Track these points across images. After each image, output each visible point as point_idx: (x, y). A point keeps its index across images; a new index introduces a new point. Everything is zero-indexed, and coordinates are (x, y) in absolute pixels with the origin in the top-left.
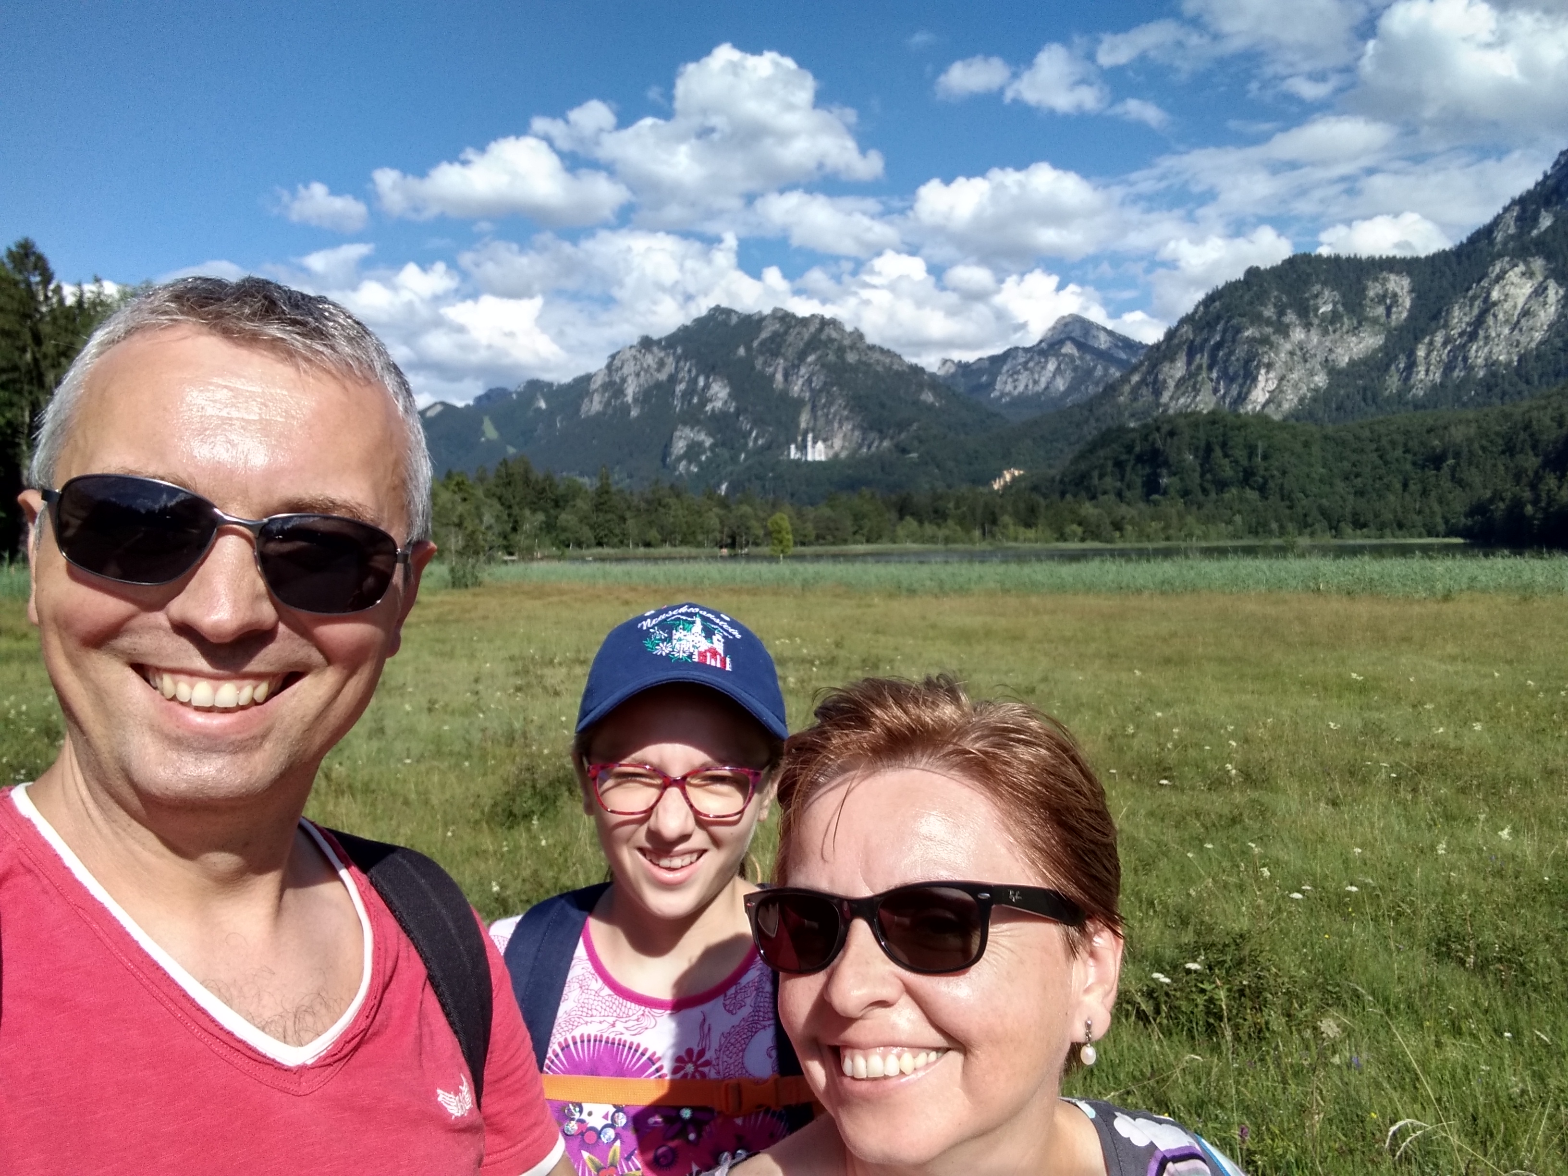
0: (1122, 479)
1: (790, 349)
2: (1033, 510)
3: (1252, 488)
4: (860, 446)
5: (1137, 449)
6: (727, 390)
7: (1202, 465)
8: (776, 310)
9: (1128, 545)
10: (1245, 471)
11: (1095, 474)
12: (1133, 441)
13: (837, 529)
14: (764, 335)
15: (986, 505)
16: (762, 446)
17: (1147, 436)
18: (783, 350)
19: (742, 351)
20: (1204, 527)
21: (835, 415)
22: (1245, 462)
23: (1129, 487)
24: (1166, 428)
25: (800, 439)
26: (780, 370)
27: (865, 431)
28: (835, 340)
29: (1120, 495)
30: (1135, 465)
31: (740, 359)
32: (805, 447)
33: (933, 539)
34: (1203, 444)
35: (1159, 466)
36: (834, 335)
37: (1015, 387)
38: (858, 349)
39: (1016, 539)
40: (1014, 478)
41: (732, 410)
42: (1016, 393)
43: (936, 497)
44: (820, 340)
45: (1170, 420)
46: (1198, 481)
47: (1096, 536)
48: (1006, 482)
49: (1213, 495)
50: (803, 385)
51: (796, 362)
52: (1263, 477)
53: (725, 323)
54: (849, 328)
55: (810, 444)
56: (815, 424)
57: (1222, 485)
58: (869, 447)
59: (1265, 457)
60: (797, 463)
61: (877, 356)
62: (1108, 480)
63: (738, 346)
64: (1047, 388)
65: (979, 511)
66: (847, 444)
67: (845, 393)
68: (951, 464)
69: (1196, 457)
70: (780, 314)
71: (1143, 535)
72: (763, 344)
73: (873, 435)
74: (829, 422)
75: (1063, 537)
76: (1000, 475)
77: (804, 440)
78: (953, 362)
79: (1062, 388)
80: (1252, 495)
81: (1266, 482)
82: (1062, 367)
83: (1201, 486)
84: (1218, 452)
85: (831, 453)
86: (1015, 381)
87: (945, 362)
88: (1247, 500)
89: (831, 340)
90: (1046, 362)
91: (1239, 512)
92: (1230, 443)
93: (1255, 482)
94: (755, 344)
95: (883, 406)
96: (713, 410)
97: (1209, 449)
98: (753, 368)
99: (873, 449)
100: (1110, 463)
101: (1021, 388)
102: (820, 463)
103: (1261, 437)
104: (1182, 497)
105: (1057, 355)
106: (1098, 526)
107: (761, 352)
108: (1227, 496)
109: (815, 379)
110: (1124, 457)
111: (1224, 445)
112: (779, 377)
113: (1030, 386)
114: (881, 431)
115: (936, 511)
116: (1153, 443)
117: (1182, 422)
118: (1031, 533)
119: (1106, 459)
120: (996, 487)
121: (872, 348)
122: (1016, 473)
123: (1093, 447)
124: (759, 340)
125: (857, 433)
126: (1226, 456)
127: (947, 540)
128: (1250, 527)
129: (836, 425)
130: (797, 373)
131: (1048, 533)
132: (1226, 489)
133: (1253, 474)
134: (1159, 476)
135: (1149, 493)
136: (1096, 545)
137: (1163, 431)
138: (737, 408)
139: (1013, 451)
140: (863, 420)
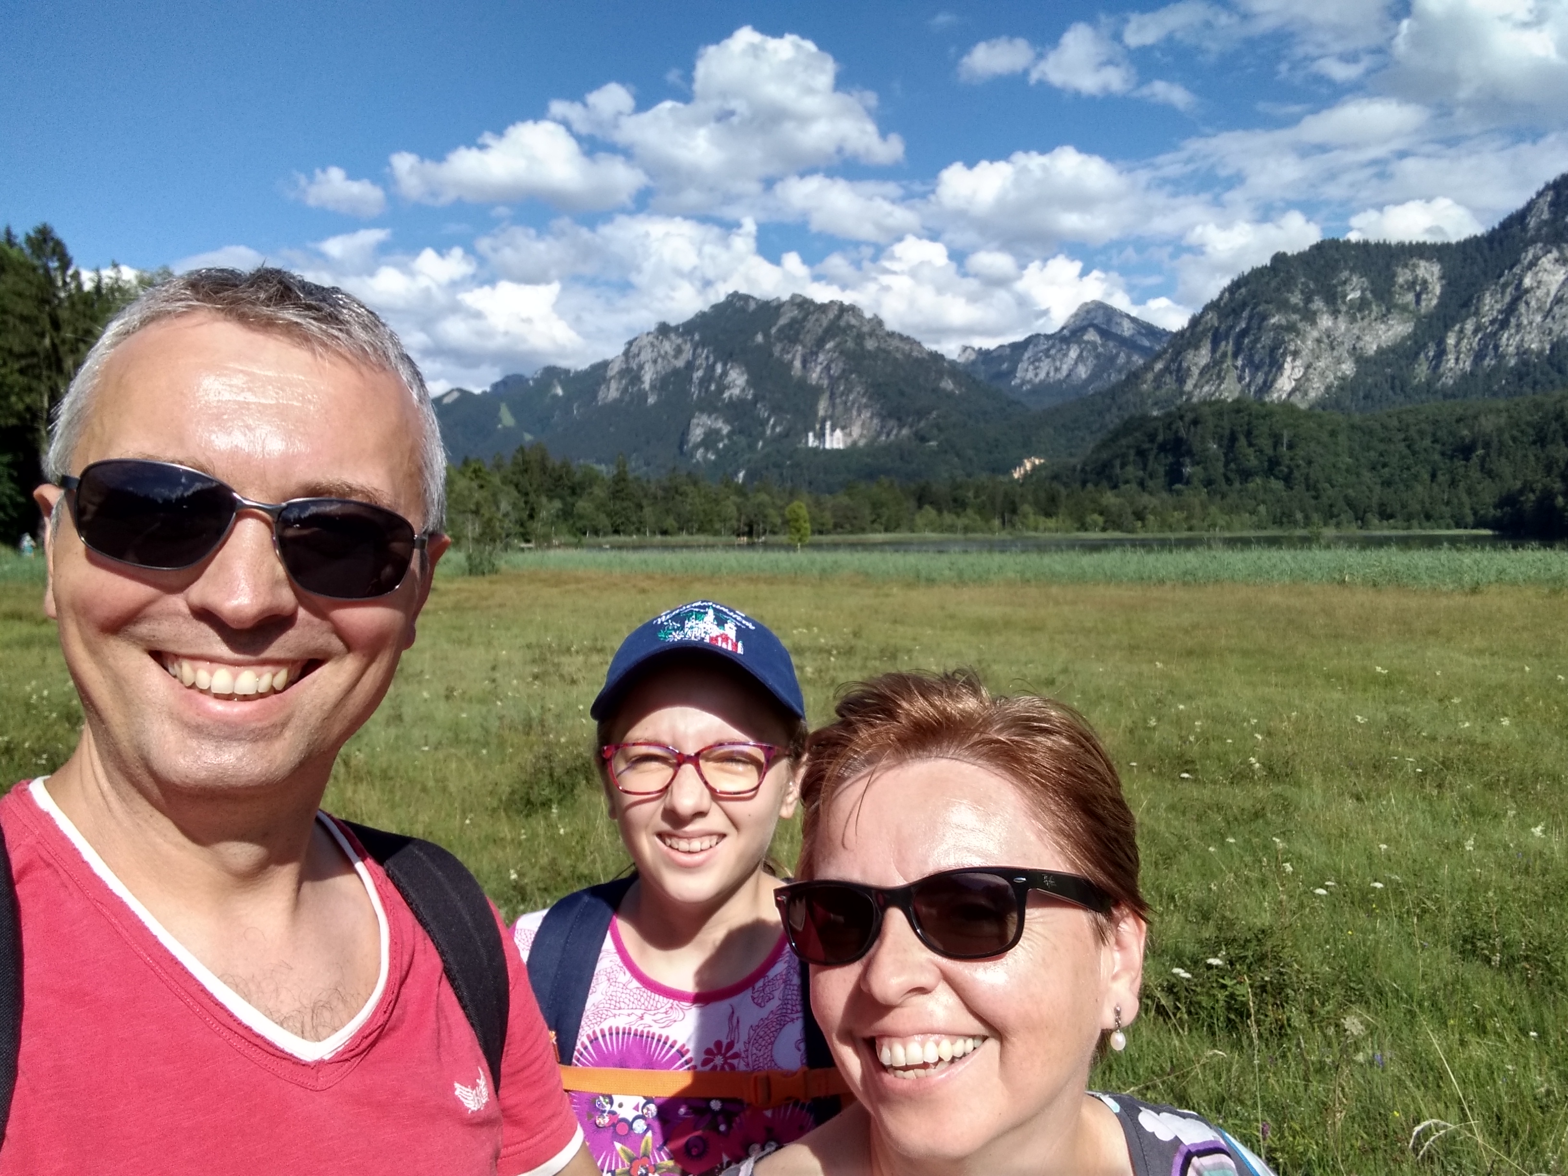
0: (1144, 469)
1: (808, 336)
2: (1053, 500)
3: (1277, 478)
4: (879, 434)
5: (1160, 438)
6: (745, 377)
7: (1226, 455)
8: (794, 297)
9: (1149, 535)
10: (1270, 460)
11: (1117, 463)
12: (1156, 429)
13: (855, 518)
14: (783, 321)
15: (1006, 494)
16: (780, 434)
17: (1170, 424)
18: (801, 337)
19: (760, 338)
20: (1227, 518)
21: (853, 403)
22: (1270, 452)
23: (1151, 477)
24: (1189, 416)
25: (818, 426)
26: (799, 357)
27: (883, 419)
28: (854, 326)
29: (1142, 484)
30: (1158, 454)
31: (759, 346)
32: (824, 435)
33: (952, 529)
34: (1227, 432)
35: (1183, 456)
36: (853, 321)
37: (1036, 375)
38: (877, 336)
39: (1036, 529)
40: (1034, 468)
41: (750, 397)
42: (1037, 380)
43: (956, 486)
44: (839, 327)
45: (1194, 408)
46: (1222, 470)
47: (1118, 527)
48: (1026, 471)
49: (1237, 485)
50: (821, 372)
51: (815, 349)
52: (1289, 467)
53: (743, 310)
54: (868, 315)
55: (828, 432)
56: (833, 412)
57: (1246, 475)
58: (888, 435)
59: (1290, 447)
60: (815, 450)
61: (896, 343)
62: (1130, 469)
63: (756, 333)
64: (1069, 375)
65: (999, 499)
66: (865, 432)
67: (863, 380)
68: (970, 453)
69: (1220, 446)
70: (798, 300)
71: (1165, 525)
72: (781, 330)
73: (892, 423)
74: (847, 410)
75: (1084, 527)
76: (1021, 464)
77: (823, 428)
78: (973, 349)
79: (1084, 376)
80: (1277, 485)
81: (1291, 472)
82: (1085, 354)
83: (1225, 475)
84: (1242, 441)
85: (849, 441)
86: (1036, 368)
87: (965, 349)
88: (1271, 490)
89: (850, 327)
90: (1068, 349)
91: (1264, 502)
92: (1256, 432)
93: (1281, 471)
94: (773, 331)
95: (902, 393)
96: (730, 397)
97: (1233, 438)
98: (771, 355)
99: (892, 437)
100: (1132, 452)
101: (1042, 375)
102: (838, 451)
103: (1286, 426)
104: (1206, 487)
105: (1079, 342)
106: (1120, 516)
107: (779, 339)
108: (1251, 486)
109: (833, 366)
110: (1146, 446)
111: (1248, 434)
112: (797, 364)
113: (1052, 374)
114: (899, 419)
115: (955, 500)
116: (1177, 432)
117: (1206, 410)
118: (1051, 523)
119: (1128, 447)
120: (1016, 475)
121: (892, 335)
122: (1037, 462)
123: (1116, 436)
124: (777, 326)
125: (875, 421)
126: (1250, 445)
127: (966, 529)
128: (1275, 517)
129: (855, 413)
130: (816, 360)
131: (1069, 522)
132: (1250, 479)
133: (1278, 464)
134: (1182, 465)
135: (1171, 483)
136: (1118, 535)
137: (1187, 419)
138: (755, 396)
139: (1034, 439)
140: (882, 408)
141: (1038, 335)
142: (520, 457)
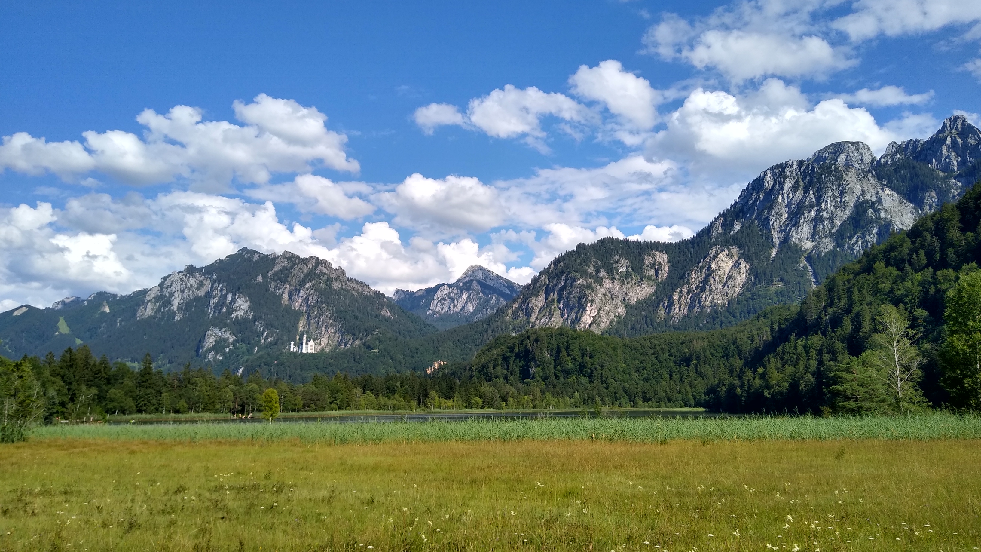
0: (507, 369)
1: (294, 278)
2: (451, 388)
3: (584, 376)
4: (340, 344)
5: (516, 350)
6: (248, 303)
7: (555, 361)
8: (285, 253)
9: (511, 411)
10: (580, 365)
11: (491, 365)
12: (514, 344)
13: (319, 400)
14: (276, 269)
15: (421, 384)
16: (271, 342)
17: (522, 341)
18: (289, 279)
19: (260, 278)
20: (556, 400)
21: (323, 323)
22: (580, 360)
23: (511, 374)
24: (533, 337)
25: (298, 338)
26: (286, 292)
27: (343, 334)
28: (326, 274)
29: (506, 378)
30: (515, 359)
31: (259, 284)
32: (302, 344)
33: (384, 407)
34: (555, 347)
35: (530, 361)
36: (325, 270)
37: (442, 309)
38: (340, 280)
39: (440, 407)
40: (440, 366)
41: (251, 317)
42: (443, 312)
43: (389, 379)
44: (315, 274)
45: (536, 332)
46: (553, 370)
47: (491, 406)
48: (435, 369)
49: (562, 379)
50: (302, 302)
51: (298, 287)
52: (591, 369)
53: (249, 260)
54: (335, 266)
55: (304, 341)
56: (309, 328)
57: (567, 373)
58: (346, 345)
59: (591, 357)
60: (295, 354)
61: (353, 285)
62: (499, 368)
63: (258, 275)
64: (462, 310)
65: (416, 388)
66: (330, 342)
67: (330, 308)
68: (400, 357)
69: (551, 355)
70: (288, 256)
71: (519, 404)
72: (275, 274)
73: (348, 337)
74: (318, 327)
75: (470, 406)
76: (432, 365)
77: (301, 339)
78: (403, 291)
79: (471, 310)
80: (585, 380)
81: (592, 371)
82: (472, 297)
83: (555, 373)
84: (564, 353)
85: (319, 348)
86: (442, 305)
87: (398, 291)
88: (582, 383)
89: (323, 274)
90: (462, 294)
91: (577, 390)
92: (571, 348)
93: (587, 371)
94: (270, 274)
95: (356, 318)
96: (237, 317)
97: (559, 351)
98: (267, 290)
99: (348, 346)
100: (500, 358)
101: (446, 309)
102: (311, 354)
103: (588, 344)
104: (544, 380)
105: (468, 290)
106: (492, 399)
107: (273, 280)
108: (570, 380)
109: (310, 298)
110: (508, 354)
111: (567, 348)
112: (286, 296)
113: (452, 308)
114: (354, 334)
115: (388, 388)
116: (526, 346)
117: (543, 333)
118: (449, 403)
119: (497, 355)
120: (429, 372)
121: (350, 280)
122: (442, 364)
123: (490, 348)
124: (273, 271)
125: (337, 335)
126: (569, 355)
127: (394, 408)
128: (584, 400)
129: (324, 329)
130: (298, 295)
131: (460, 402)
132: (570, 375)
133: (585, 367)
134: (529, 367)
135: (523, 379)
136: (491, 411)
137: (532, 338)
138: (254, 316)
139: (440, 348)
140: (342, 327)
141: (443, 284)
142: (68, 356)
